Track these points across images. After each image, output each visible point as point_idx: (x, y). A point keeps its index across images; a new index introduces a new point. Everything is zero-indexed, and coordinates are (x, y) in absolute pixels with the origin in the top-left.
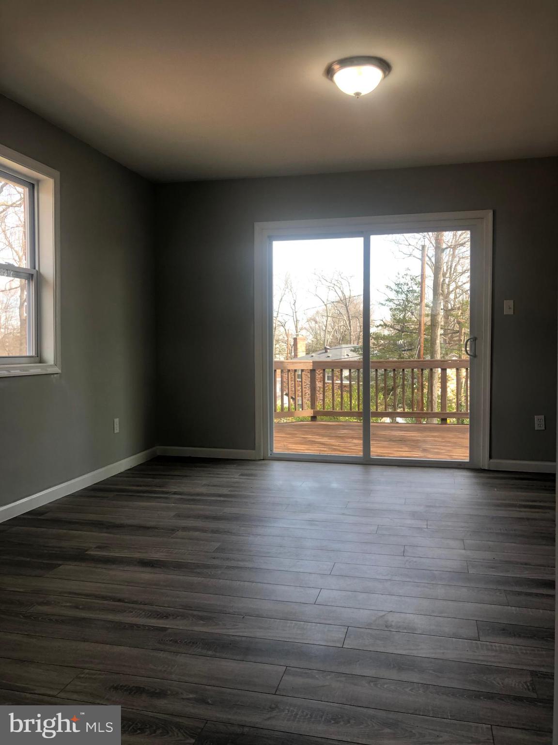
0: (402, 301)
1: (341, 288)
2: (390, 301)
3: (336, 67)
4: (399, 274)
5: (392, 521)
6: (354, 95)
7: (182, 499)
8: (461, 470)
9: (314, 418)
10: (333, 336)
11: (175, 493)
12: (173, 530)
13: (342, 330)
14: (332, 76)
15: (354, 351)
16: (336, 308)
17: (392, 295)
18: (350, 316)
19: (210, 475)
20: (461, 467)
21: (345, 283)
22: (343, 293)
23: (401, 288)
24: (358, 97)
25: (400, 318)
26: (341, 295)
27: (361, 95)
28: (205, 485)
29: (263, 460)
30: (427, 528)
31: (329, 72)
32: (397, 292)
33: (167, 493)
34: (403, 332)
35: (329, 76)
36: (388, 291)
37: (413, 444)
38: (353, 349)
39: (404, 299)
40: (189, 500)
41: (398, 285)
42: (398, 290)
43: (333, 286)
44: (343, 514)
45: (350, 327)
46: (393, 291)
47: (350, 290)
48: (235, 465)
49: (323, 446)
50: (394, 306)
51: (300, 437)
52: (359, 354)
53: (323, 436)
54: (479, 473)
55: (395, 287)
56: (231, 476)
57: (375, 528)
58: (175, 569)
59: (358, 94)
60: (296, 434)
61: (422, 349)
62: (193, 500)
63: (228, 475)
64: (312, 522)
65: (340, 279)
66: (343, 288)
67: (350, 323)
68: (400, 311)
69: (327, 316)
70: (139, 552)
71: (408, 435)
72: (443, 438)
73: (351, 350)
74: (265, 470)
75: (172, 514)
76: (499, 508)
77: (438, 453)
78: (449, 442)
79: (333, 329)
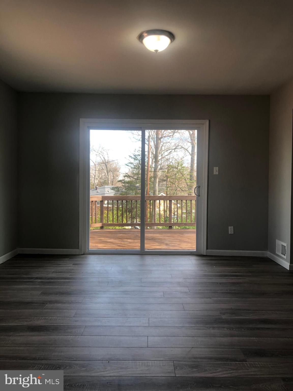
0: (137, 164)
1: (103, 156)
2: (131, 164)
3: (145, 34)
4: (135, 150)
5: (169, 289)
6: (154, 52)
7: (42, 282)
8: (193, 256)
9: (102, 228)
10: (99, 181)
11: (37, 278)
12: (43, 303)
13: (103, 178)
14: (142, 39)
15: (112, 189)
16: (100, 166)
17: (132, 161)
18: (108, 170)
19: (54, 266)
20: (192, 254)
21: (105, 153)
22: (104, 158)
23: (137, 157)
24: (156, 53)
25: (136, 173)
26: (103, 159)
27: (159, 51)
28: (54, 272)
29: (84, 254)
30: (189, 292)
31: (141, 37)
32: (135, 159)
33: (32, 278)
34: (138, 180)
35: (141, 40)
36: (130, 158)
37: (159, 241)
38: (112, 188)
39: (138, 163)
40: (47, 282)
41: (135, 155)
42: (135, 158)
43: (99, 154)
44: (141, 286)
45: (108, 176)
46: (133, 158)
47: (108, 157)
48: (68, 259)
49: (112, 244)
50: (133, 166)
51: (98, 239)
52: (115, 191)
53: (111, 238)
54: (202, 257)
55: (133, 157)
56: (67, 265)
57: (162, 294)
58: (54, 331)
59: (156, 51)
60: (94, 237)
61: (148, 188)
62: (50, 282)
63: (66, 265)
64: (125, 292)
65: (103, 151)
66: (104, 156)
67: (108, 174)
68: (137, 169)
69: (96, 170)
70: (27, 321)
71: (155, 236)
72: (173, 237)
73: (111, 189)
74: (85, 261)
75: (40, 292)
76: (221, 278)
77: (174, 246)
78: (177, 239)
79: (99, 178)
